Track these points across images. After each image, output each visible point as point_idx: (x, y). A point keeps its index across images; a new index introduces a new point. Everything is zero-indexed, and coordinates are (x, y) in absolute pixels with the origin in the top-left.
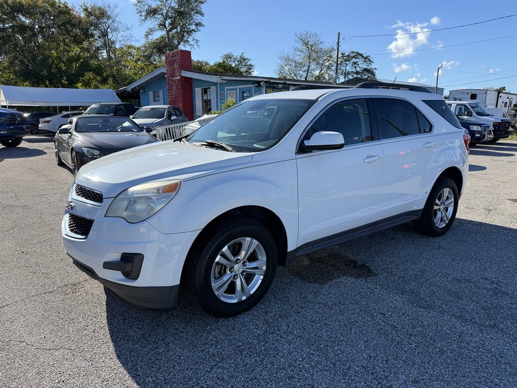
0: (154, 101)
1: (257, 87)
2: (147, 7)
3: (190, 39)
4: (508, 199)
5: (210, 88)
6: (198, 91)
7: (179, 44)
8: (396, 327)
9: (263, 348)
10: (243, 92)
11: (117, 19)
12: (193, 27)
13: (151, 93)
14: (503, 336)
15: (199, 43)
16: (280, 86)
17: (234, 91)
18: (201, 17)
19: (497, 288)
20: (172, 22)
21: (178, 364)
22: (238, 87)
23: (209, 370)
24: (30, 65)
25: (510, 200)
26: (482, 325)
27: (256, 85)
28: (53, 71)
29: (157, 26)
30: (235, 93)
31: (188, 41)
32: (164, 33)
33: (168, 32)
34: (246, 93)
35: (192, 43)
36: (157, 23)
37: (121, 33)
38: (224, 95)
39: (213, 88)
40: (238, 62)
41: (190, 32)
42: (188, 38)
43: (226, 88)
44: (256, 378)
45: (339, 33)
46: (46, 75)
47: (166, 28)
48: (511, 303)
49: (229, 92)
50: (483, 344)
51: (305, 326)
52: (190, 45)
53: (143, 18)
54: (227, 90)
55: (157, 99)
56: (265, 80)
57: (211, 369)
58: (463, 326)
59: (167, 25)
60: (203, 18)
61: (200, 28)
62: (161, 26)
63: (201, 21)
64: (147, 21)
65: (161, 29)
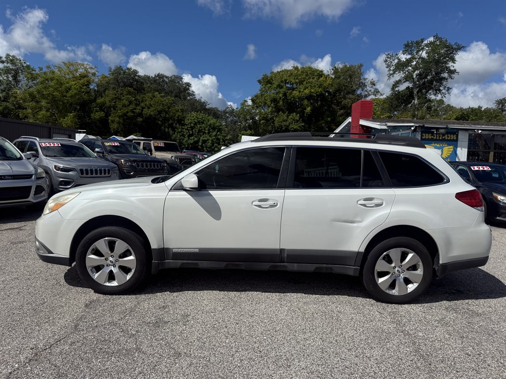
2: (396, 61)
3: (441, 88)
7: (427, 92)
12: (446, 75)
18: (452, 64)
20: (420, 72)
29: (404, 78)
31: (440, 90)
33: (414, 82)
35: (443, 91)
36: (403, 76)
41: (441, 80)
42: (440, 86)
47: (413, 79)
52: (442, 94)
53: (391, 72)
56: (417, 125)
59: (415, 76)
60: (454, 65)
61: (453, 76)
62: (408, 78)
63: (452, 68)
64: (395, 75)
65: (408, 81)
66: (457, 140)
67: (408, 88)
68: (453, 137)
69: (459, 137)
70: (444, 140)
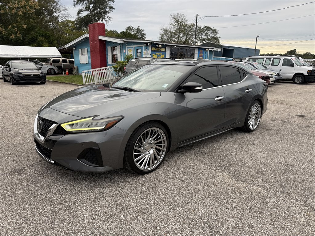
0: (82, 55)
1: (146, 46)
3: (106, 17)
4: (296, 115)
5: (117, 47)
6: (109, 49)
7: (99, 19)
8: (223, 194)
9: (139, 208)
10: (137, 50)
11: (59, 3)
12: (107, 9)
13: (80, 50)
14: (289, 198)
15: (111, 20)
16: (160, 46)
17: (132, 49)
18: (112, 3)
19: (287, 169)
21: (82, 219)
22: (134, 46)
23: (102, 223)
24: (3, 31)
25: (297, 115)
26: (277, 191)
27: (145, 45)
28: (18, 35)
29: (85, 8)
30: (132, 50)
31: (104, 18)
32: (89, 12)
33: (91, 12)
34: (139, 50)
35: (107, 19)
36: (84, 6)
37: (62, 12)
38: (125, 51)
39: (118, 47)
40: (136, 32)
41: (105, 13)
42: (105, 16)
43: (127, 47)
44: (132, 228)
45: (197, 14)
46: (13, 38)
47: (90, 10)
48: (295, 178)
49: (128, 49)
50: (277, 204)
51: (166, 193)
52: (106, 21)
53: (75, 3)
54: (128, 48)
55: (83, 53)
56: (151, 42)
57: (104, 222)
58: (265, 192)
59: (91, 8)
60: (113, 4)
61: (112, 10)
62: (87, 8)
63: (112, 5)
64: (78, 5)
65: (87, 10)
66: (166, 51)
67: (87, 15)
68: (164, 50)
69: (166, 50)
70: (160, 51)
